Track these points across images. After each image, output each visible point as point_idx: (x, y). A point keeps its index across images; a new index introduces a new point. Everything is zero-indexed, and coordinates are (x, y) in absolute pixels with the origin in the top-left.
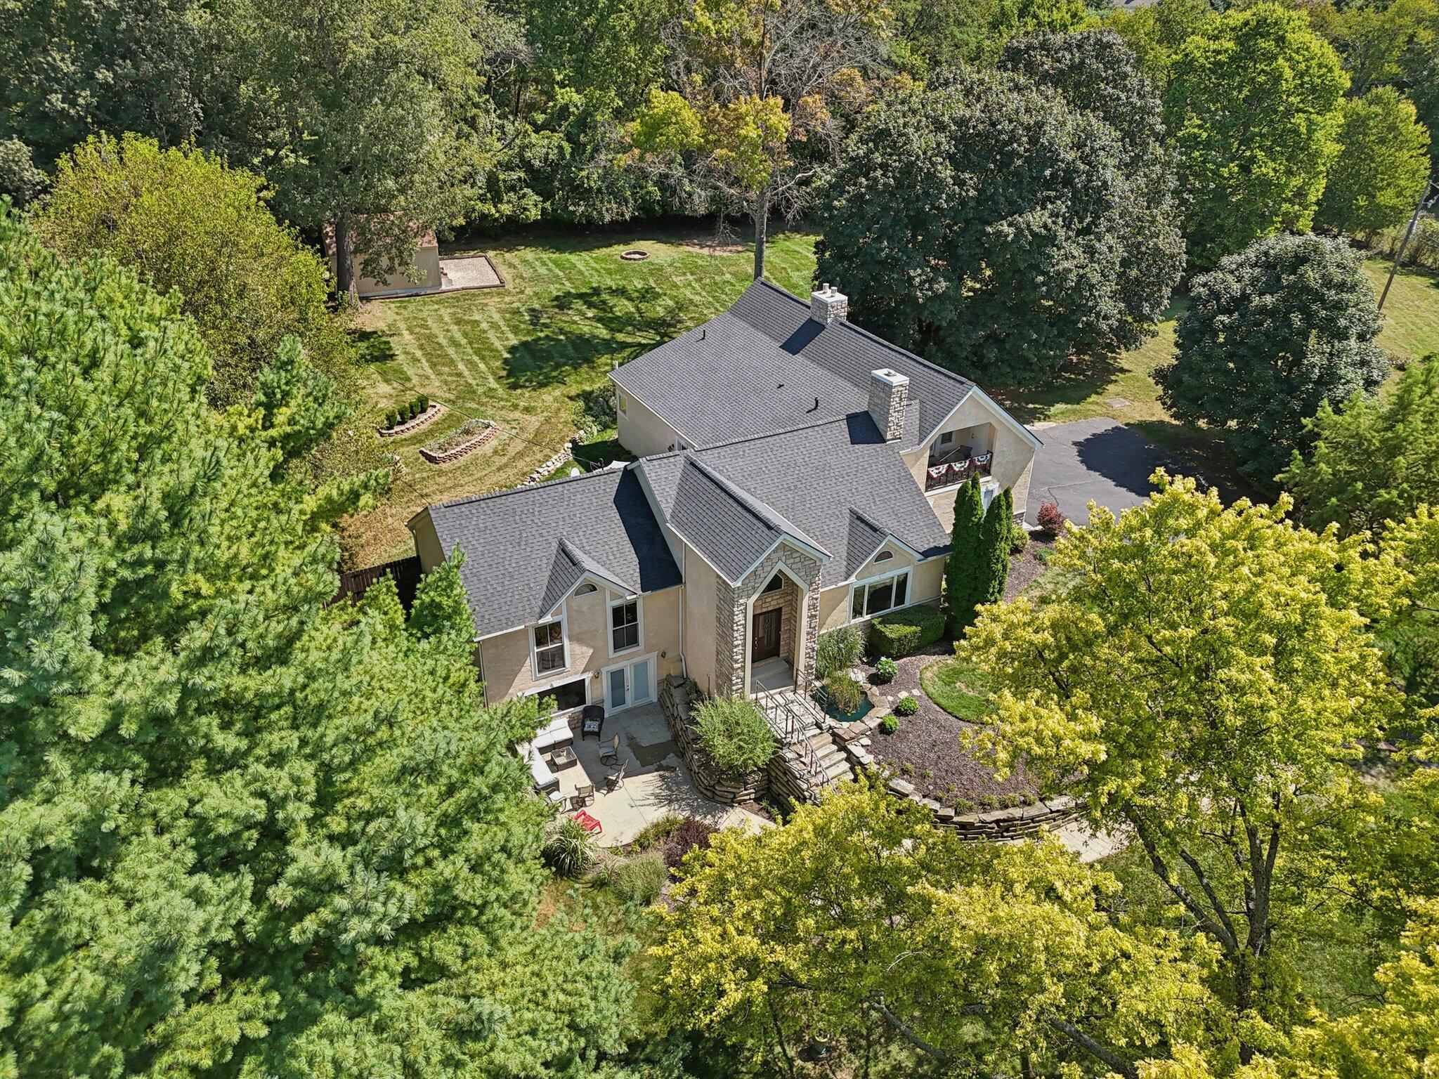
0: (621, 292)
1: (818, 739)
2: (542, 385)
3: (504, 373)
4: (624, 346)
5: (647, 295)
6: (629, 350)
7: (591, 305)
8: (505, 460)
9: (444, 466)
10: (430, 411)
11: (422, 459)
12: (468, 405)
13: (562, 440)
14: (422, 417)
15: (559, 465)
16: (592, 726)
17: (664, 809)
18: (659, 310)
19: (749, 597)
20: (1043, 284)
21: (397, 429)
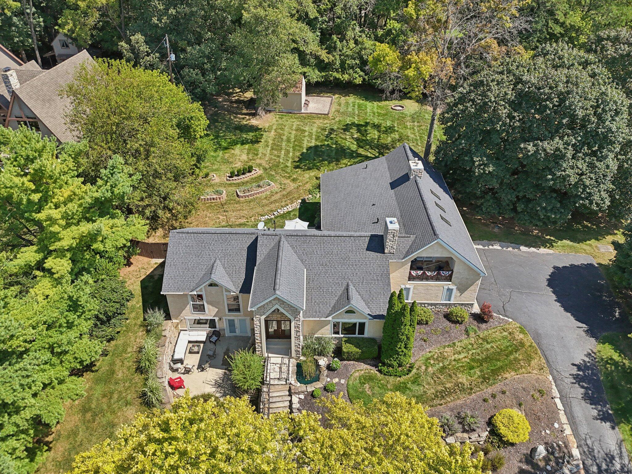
0: (377, 127)
1: (283, 386)
2: (309, 169)
3: (297, 159)
4: (359, 155)
5: (390, 130)
6: (360, 158)
7: (359, 131)
8: (267, 202)
9: (241, 199)
10: (253, 172)
11: (235, 194)
12: (271, 172)
13: (298, 198)
14: (248, 174)
15: (290, 210)
16: (214, 338)
17: (214, 389)
18: (388, 140)
19: (261, 316)
20: (552, 179)
21: (235, 178)
